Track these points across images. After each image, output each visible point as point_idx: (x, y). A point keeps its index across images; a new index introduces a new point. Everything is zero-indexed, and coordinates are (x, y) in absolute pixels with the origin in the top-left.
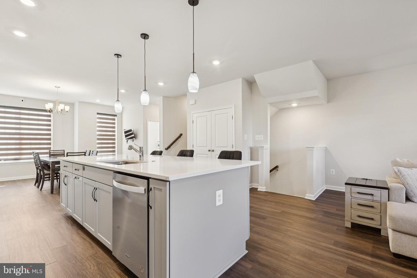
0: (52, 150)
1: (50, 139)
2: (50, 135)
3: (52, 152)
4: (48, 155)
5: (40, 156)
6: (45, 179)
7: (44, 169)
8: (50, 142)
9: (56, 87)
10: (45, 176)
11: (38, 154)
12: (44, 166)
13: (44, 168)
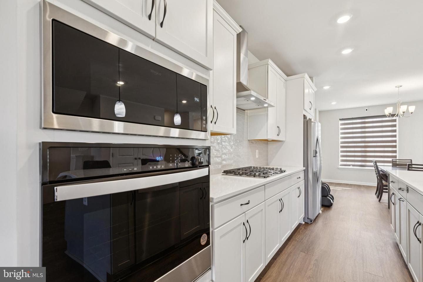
0: (398, 158)
1: (395, 147)
2: (395, 141)
3: (398, 161)
4: (391, 164)
5: (378, 164)
6: (384, 190)
7: (382, 180)
8: (395, 150)
9: (396, 87)
10: (384, 187)
11: (376, 162)
12: (382, 177)
13: (382, 178)
